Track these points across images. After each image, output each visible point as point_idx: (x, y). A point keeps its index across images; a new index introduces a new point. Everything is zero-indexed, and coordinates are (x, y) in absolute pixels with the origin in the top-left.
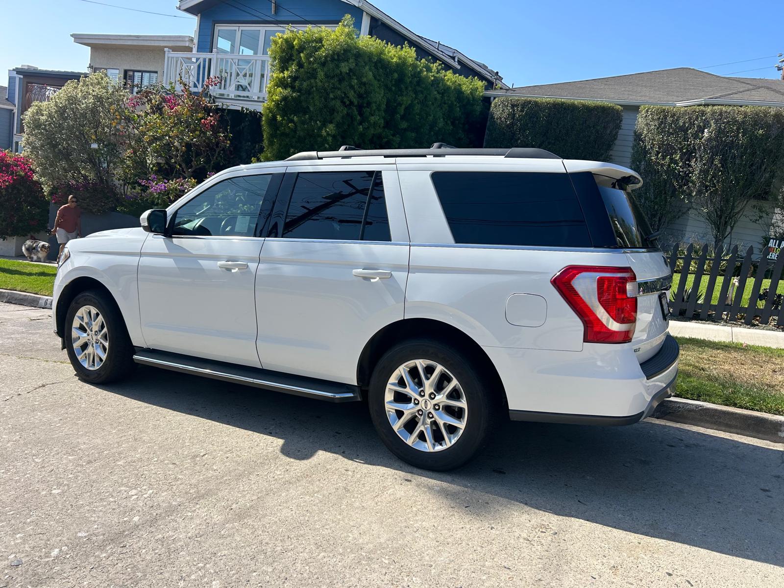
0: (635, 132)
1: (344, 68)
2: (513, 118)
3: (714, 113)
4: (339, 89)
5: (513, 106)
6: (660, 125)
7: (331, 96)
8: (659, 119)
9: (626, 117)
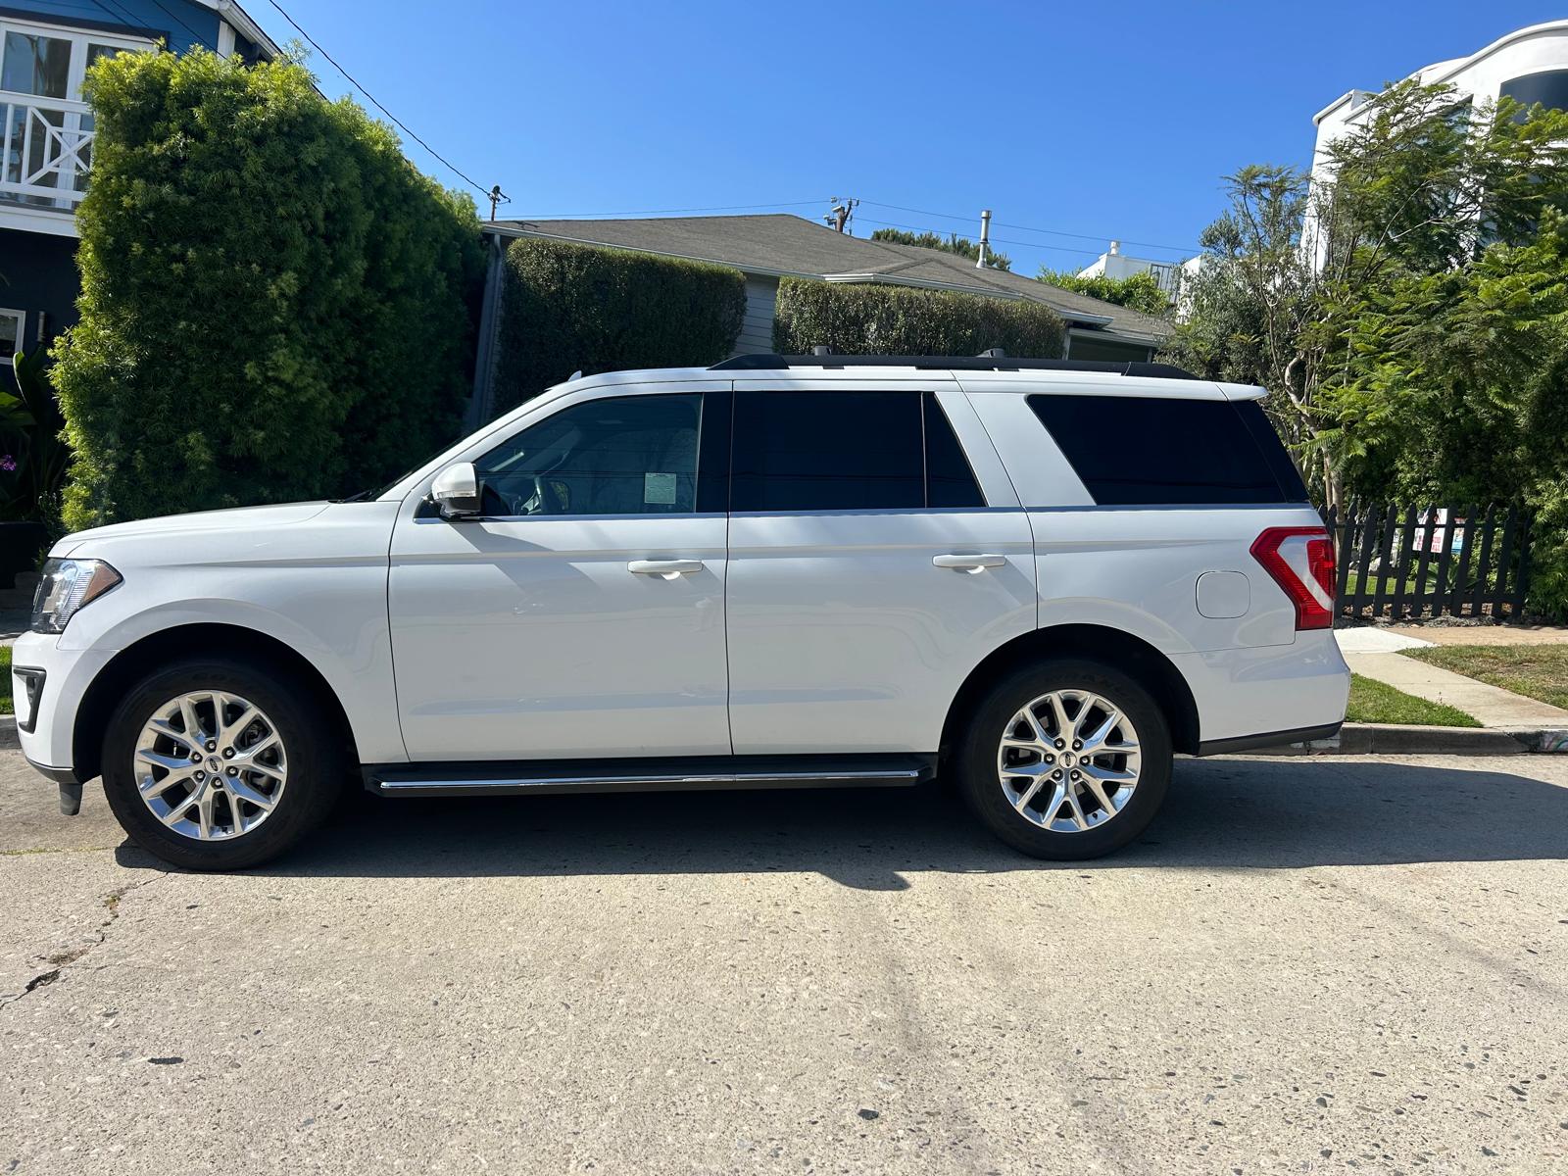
0: (776, 323)
1: (311, 155)
2: (563, 280)
3: (900, 300)
4: (298, 198)
5: (559, 258)
6: (820, 310)
7: (281, 211)
8: (816, 302)
9: (752, 293)
